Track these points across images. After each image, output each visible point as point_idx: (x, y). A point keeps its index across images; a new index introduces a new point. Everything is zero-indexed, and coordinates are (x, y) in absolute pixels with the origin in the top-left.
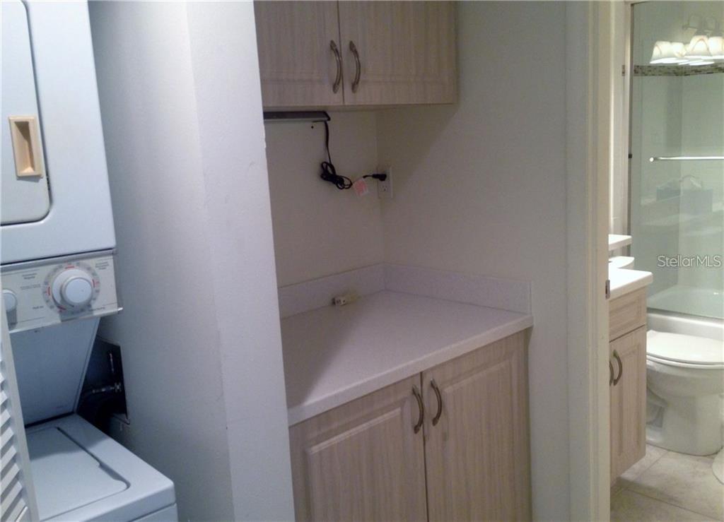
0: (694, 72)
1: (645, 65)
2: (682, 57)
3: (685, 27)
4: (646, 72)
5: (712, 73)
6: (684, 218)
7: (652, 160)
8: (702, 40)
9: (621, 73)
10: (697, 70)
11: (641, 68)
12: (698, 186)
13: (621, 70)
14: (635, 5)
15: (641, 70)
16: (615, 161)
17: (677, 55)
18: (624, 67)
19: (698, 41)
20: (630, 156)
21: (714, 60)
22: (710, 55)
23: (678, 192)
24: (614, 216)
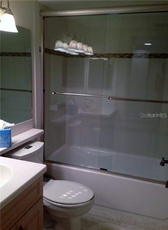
0: (71, 56)
1: (50, 49)
2: (67, 49)
3: (68, 36)
4: (51, 53)
5: (78, 57)
6: (68, 117)
7: (53, 93)
8: (74, 42)
9: (39, 51)
10: (73, 56)
11: (49, 50)
12: (73, 104)
13: (39, 49)
14: (45, 18)
15: (49, 51)
16: (36, 93)
17: (65, 48)
18: (40, 48)
19: (73, 43)
20: (44, 91)
21: (79, 53)
22: (77, 49)
23: (65, 106)
24: (37, 119)
